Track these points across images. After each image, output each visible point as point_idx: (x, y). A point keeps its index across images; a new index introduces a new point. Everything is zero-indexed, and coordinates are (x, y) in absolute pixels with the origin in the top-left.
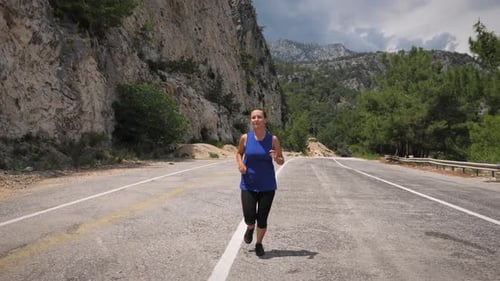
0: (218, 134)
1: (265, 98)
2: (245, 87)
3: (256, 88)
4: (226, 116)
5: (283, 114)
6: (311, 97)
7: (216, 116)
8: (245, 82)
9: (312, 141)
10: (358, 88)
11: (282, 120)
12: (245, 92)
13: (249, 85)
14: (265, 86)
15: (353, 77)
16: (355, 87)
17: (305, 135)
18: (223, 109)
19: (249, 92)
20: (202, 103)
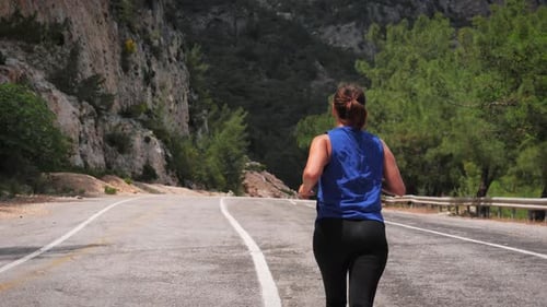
0: (83, 156)
1: (157, 79)
2: (118, 57)
3: (139, 57)
4: (92, 121)
5: (191, 112)
6: (251, 65)
7: (77, 121)
8: (118, 47)
9: (252, 168)
10: (361, 45)
11: (191, 123)
12: (118, 68)
13: (126, 53)
14: (156, 52)
15: (349, 20)
16: (354, 43)
17: (239, 157)
18: (88, 108)
19: (125, 69)
20: (55, 99)
